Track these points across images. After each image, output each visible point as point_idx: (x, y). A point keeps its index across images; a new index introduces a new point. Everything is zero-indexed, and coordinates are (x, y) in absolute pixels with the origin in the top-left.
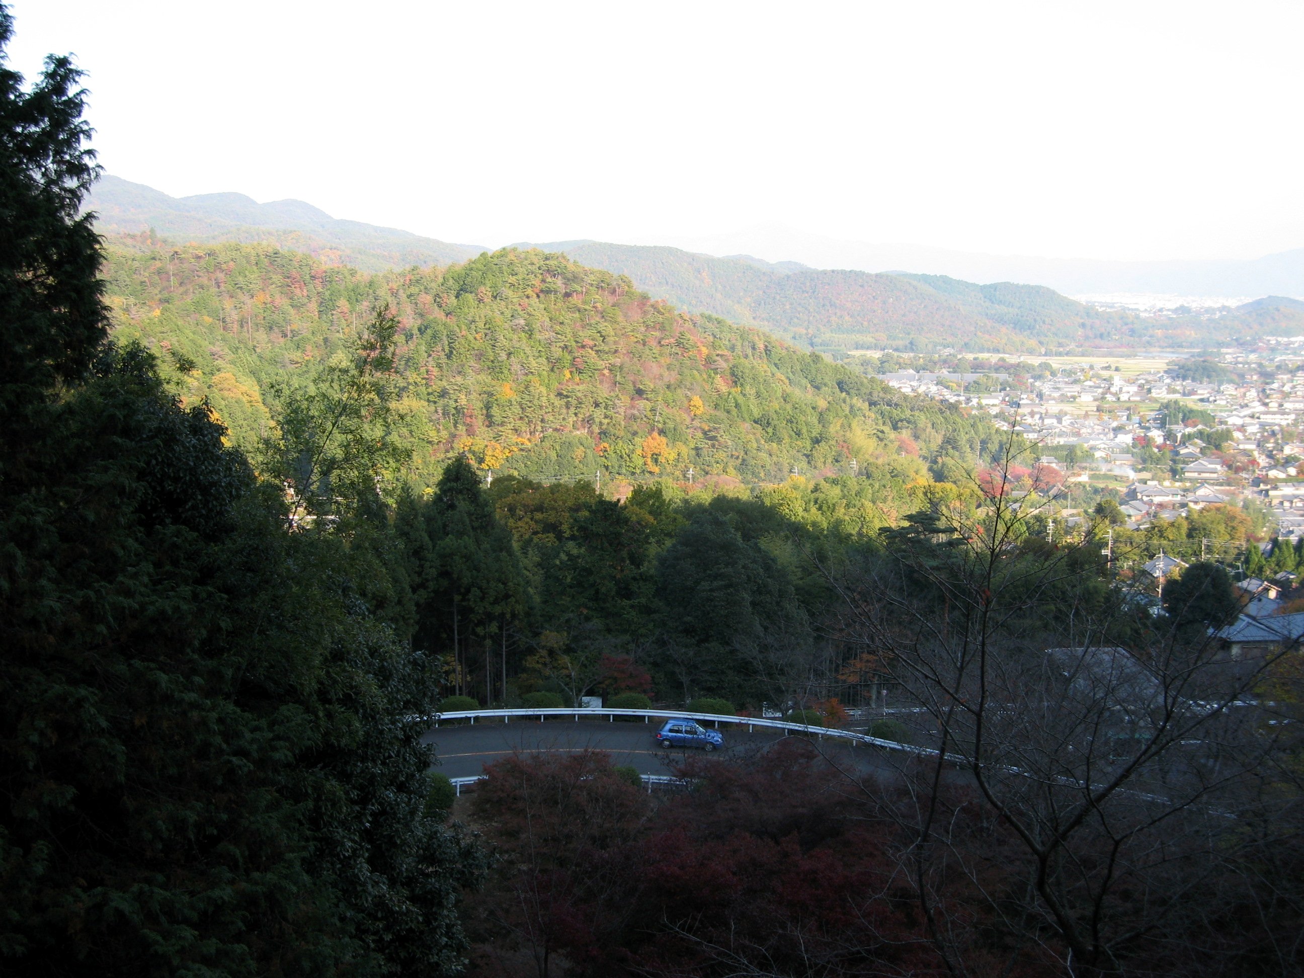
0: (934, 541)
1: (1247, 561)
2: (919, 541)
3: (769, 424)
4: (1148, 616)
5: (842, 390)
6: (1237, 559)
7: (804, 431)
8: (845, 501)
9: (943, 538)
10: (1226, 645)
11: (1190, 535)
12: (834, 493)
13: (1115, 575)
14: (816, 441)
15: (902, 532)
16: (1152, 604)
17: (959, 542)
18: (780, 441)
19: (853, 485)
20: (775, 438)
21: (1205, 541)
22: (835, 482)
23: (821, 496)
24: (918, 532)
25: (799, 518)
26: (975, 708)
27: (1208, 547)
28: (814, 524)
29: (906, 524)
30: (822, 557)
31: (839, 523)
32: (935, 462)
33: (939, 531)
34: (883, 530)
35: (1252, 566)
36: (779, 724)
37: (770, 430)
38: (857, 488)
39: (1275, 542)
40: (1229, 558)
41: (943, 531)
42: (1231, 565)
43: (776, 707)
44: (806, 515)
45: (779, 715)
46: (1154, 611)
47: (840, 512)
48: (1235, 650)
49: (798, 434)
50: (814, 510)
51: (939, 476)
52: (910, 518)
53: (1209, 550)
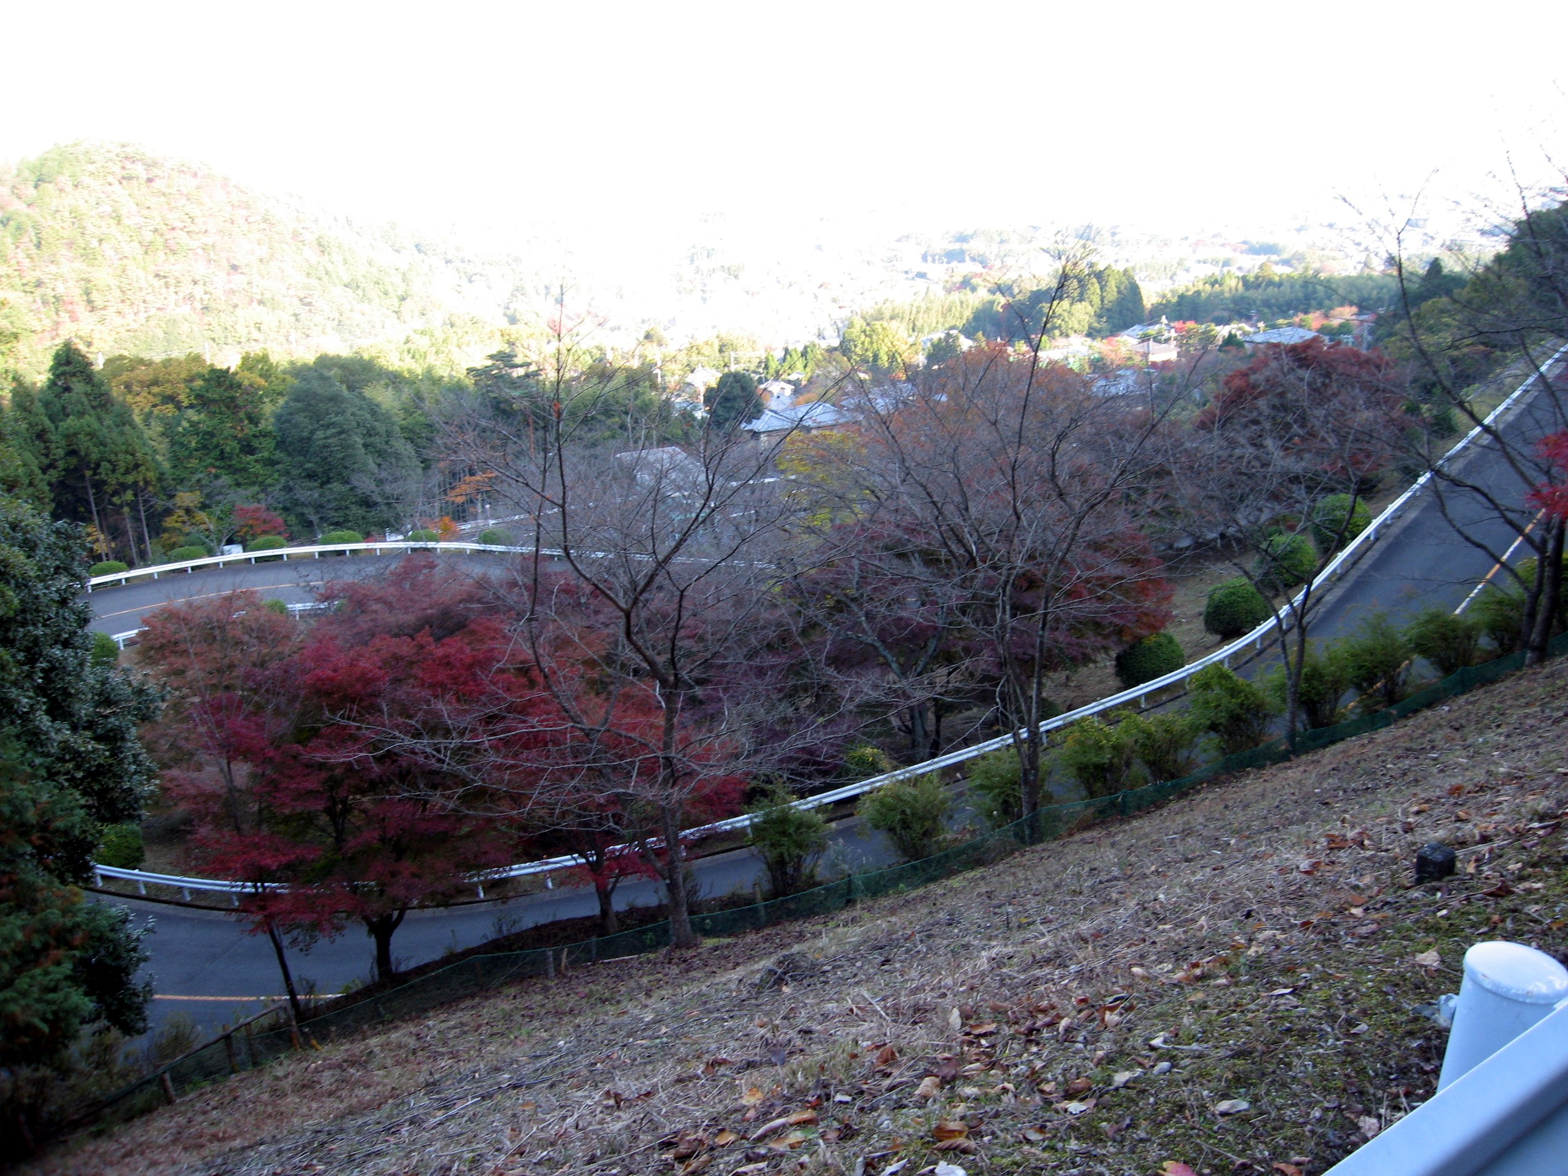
0: (515, 375)
1: (766, 367)
2: (502, 376)
3: (358, 287)
4: (694, 419)
5: (419, 251)
6: (758, 367)
7: (391, 290)
8: (434, 349)
9: (521, 372)
10: (755, 435)
11: (721, 351)
12: (422, 343)
13: (664, 389)
14: (403, 299)
15: (485, 372)
16: (695, 408)
17: (536, 374)
18: (370, 301)
19: (440, 335)
20: (365, 298)
21: (733, 354)
22: (423, 333)
23: (413, 347)
24: (498, 368)
25: (396, 368)
26: (560, 502)
27: (736, 359)
28: (409, 371)
29: (489, 363)
30: (419, 397)
31: (429, 370)
32: (508, 308)
33: (517, 366)
34: (470, 370)
35: (772, 371)
36: (402, 545)
37: (360, 292)
38: (443, 336)
39: (787, 351)
40: (752, 367)
41: (521, 366)
42: (754, 372)
43: (397, 531)
44: (401, 364)
45: (401, 537)
46: (699, 415)
47: (431, 359)
48: (763, 438)
49: (386, 294)
50: (408, 358)
51: (513, 320)
52: (491, 357)
53: (737, 361)
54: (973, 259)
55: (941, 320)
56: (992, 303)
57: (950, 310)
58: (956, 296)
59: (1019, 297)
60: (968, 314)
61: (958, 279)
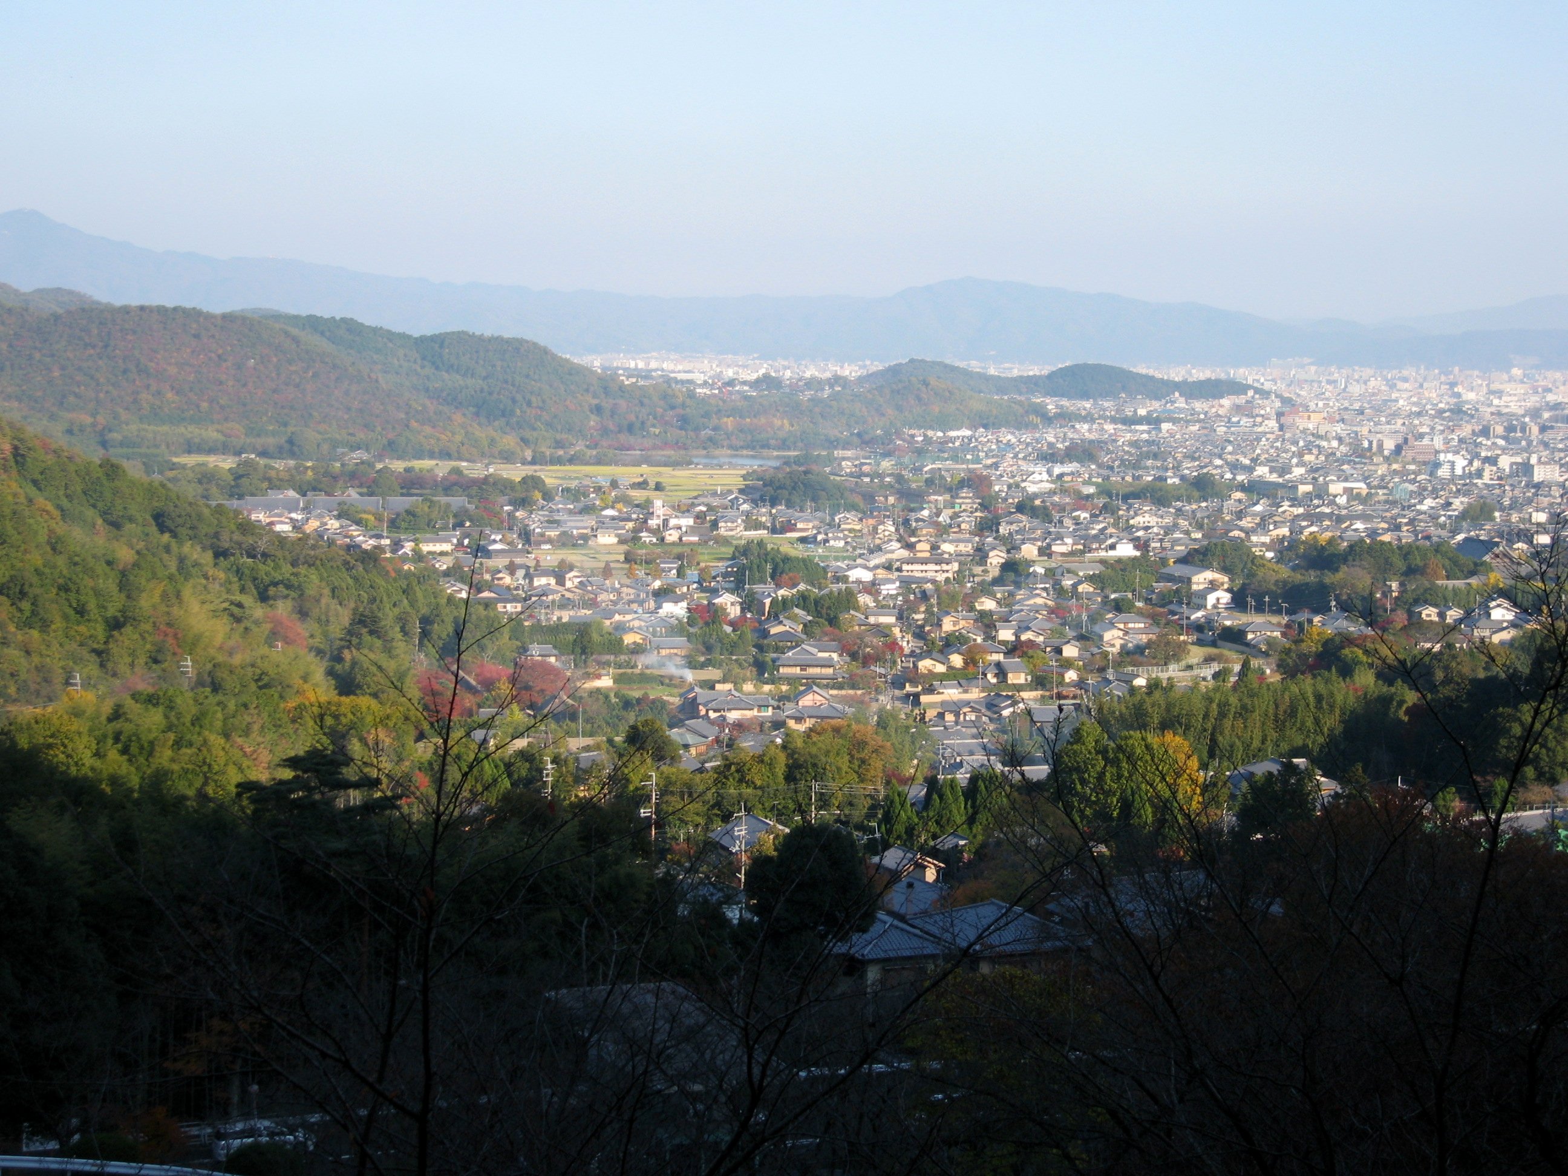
0: (340, 803)
1: (888, 819)
2: (314, 804)
3: (23, 594)
4: (725, 922)
5: (162, 528)
6: (871, 816)
7: (92, 605)
8: (172, 736)
9: (355, 797)
10: (854, 966)
11: (790, 778)
12: (153, 719)
13: (663, 853)
14: (115, 625)
15: (278, 792)
16: (729, 900)
17: (388, 803)
18: (45, 626)
19: (186, 703)
20: (37, 620)
21: (815, 786)
22: (152, 700)
23: (128, 728)
24: (310, 790)
25: (85, 771)
26: (416, 1107)
27: (821, 796)
28: (114, 780)
29: (287, 774)
30: (126, 842)
31: (160, 777)
32: (338, 659)
33: (348, 785)
34: (246, 787)
35: (900, 828)
36: (53, 1163)
37: (26, 605)
38: (194, 710)
39: (932, 783)
40: (858, 814)
41: (356, 786)
42: (860, 827)
43: (47, 1131)
44: (98, 764)
45: (53, 1145)
46: (733, 914)
47: (164, 757)
48: (873, 974)
49: (81, 611)
50: (113, 754)
51: (347, 685)
52: (293, 762)
53: (824, 802)
54: (1346, 607)
55: (1273, 735)
56: (1385, 701)
57: (1292, 712)
58: (1307, 684)
59: (1446, 691)
60: (1331, 722)
61: (1311, 647)
